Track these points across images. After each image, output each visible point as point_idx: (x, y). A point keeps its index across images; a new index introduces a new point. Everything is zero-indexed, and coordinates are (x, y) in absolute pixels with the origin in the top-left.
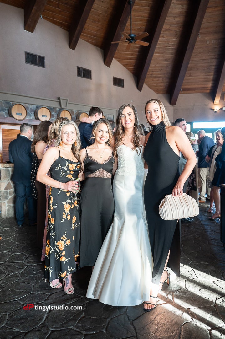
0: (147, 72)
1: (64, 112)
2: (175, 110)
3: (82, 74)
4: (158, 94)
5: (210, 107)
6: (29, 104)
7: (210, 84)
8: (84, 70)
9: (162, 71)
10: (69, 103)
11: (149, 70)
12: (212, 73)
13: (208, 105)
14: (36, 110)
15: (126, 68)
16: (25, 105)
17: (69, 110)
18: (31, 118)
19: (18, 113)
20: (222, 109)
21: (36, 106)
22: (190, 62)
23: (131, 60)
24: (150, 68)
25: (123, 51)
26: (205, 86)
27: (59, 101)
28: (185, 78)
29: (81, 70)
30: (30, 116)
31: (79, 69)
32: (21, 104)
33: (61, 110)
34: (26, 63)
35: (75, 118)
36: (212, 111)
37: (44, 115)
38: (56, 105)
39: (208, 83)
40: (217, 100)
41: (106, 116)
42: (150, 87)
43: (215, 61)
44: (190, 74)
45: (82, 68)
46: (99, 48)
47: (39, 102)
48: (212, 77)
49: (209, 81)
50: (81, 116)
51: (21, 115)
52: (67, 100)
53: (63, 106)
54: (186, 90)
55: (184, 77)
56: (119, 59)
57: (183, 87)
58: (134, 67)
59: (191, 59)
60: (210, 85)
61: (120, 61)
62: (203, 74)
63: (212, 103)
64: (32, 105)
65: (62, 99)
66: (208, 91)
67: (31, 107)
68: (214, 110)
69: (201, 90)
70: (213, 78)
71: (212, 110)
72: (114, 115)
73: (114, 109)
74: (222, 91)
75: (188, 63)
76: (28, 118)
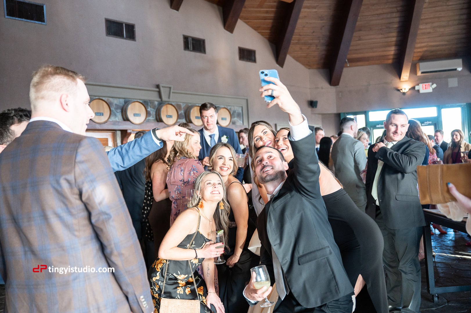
0: (292, 37)
1: (167, 107)
2: (338, 93)
3: (191, 46)
4: (309, 69)
5: (395, 86)
6: (112, 97)
7: (392, 51)
8: (194, 39)
9: (314, 34)
10: (173, 93)
11: (294, 34)
12: (395, 34)
13: (391, 83)
14: (124, 106)
15: (259, 32)
16: (108, 100)
17: (173, 104)
18: (117, 119)
19: (98, 113)
20: (413, 88)
21: (123, 100)
22: (359, 18)
23: (265, 20)
24: (296, 31)
25: (253, 7)
26: (385, 53)
27: (157, 90)
28: (353, 43)
29: (190, 40)
30: (115, 115)
31: (186, 39)
32: (101, 98)
33: (162, 103)
34: (107, 35)
35: (184, 114)
36: (398, 92)
37: (136, 114)
38: (153, 97)
39: (389, 49)
40: (406, 74)
41: (230, 109)
42: (297, 59)
43: (397, 16)
44: (360, 36)
45: (190, 37)
46: (215, 6)
47: (128, 94)
48: (394, 39)
49: (390, 46)
50: (192, 111)
51: (103, 115)
52: (170, 88)
53: (165, 98)
54: (354, 61)
55: (350, 41)
56: (247, 20)
57: (349, 56)
58: (270, 30)
59: (360, 14)
60: (392, 53)
61: (248, 22)
62: (381, 36)
63: (397, 80)
64: (117, 99)
65: (163, 87)
66: (390, 61)
67: (115, 102)
68: (401, 91)
69: (378, 60)
70: (397, 41)
71: (399, 90)
72: (242, 107)
73: (243, 97)
74: (413, 60)
75: (355, 21)
76: (113, 119)
